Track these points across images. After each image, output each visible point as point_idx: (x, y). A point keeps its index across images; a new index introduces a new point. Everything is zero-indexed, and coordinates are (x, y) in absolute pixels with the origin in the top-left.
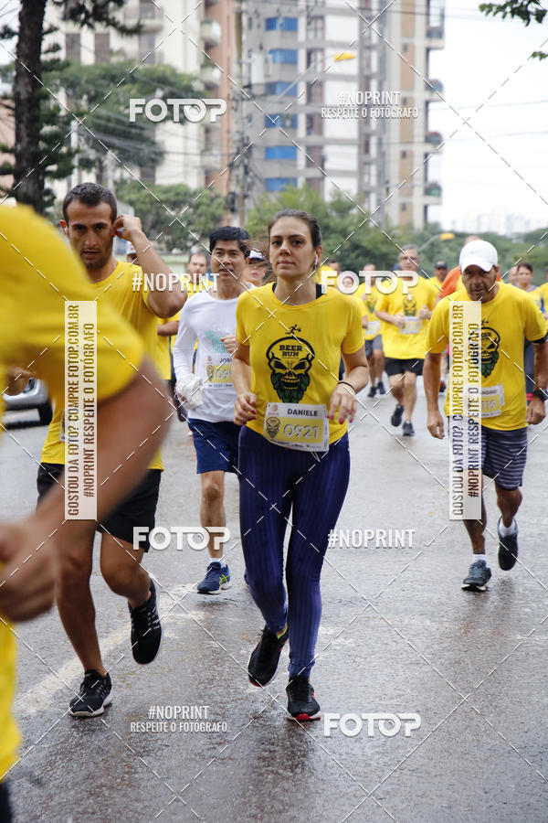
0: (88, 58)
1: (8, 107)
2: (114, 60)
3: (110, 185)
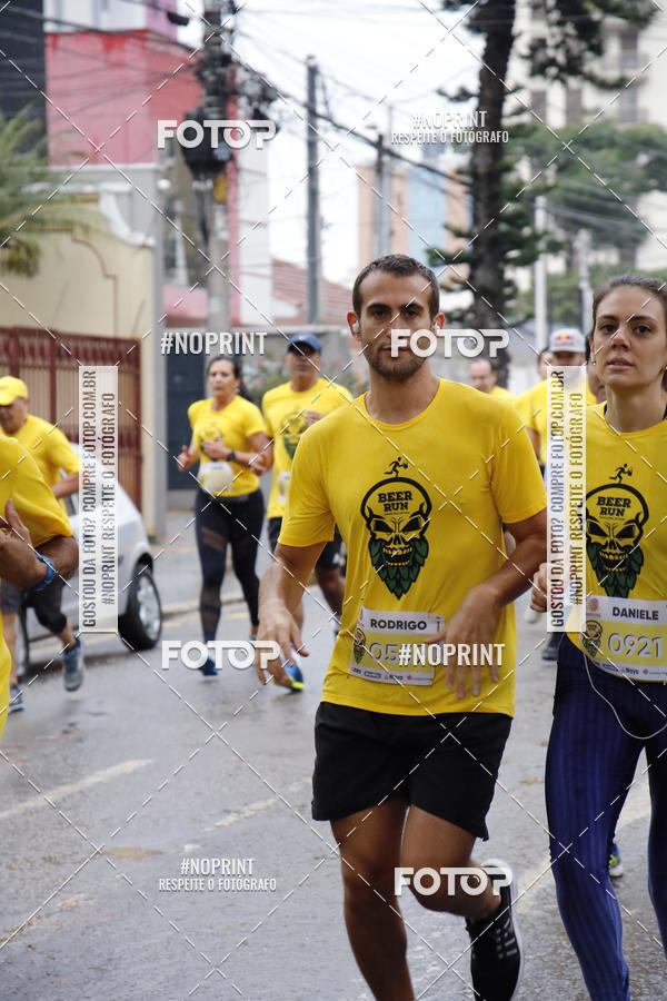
0: (556, 119)
1: (463, 183)
2: (589, 121)
3: (583, 272)
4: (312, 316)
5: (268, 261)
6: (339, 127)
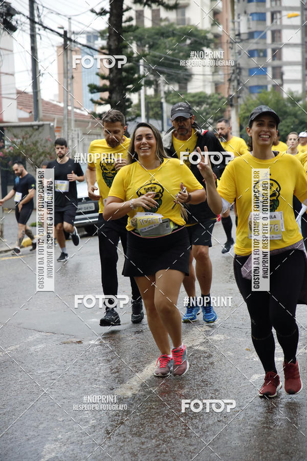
0: (148, 24)
1: (105, 54)
2: (163, 24)
3: (162, 94)
4: (36, 117)
5: (15, 91)
6: (45, 28)
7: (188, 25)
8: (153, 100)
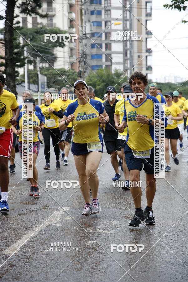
0: (30, 26)
1: (2, 43)
2: (39, 26)
3: (38, 69)
7: (55, 27)
8: (33, 72)
